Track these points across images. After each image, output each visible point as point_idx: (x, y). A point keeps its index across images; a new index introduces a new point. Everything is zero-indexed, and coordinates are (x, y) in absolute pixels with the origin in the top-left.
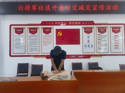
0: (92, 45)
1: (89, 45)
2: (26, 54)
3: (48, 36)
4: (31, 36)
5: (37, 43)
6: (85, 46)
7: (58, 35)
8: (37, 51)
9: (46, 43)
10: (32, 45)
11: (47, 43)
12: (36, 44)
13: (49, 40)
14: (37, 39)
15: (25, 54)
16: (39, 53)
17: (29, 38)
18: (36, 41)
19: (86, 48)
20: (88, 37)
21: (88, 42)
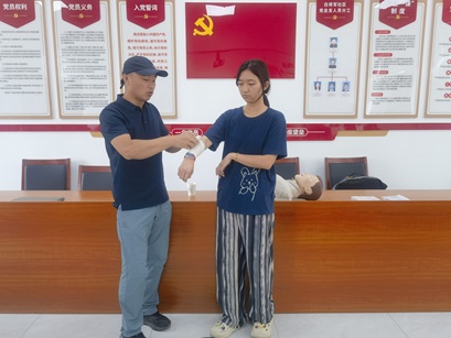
0: (346, 83)
1: (334, 83)
2: (57, 121)
3: (149, 38)
4: (70, 33)
5: (100, 68)
6: (317, 86)
7: (196, 32)
10: (82, 78)
13: (155, 58)
14: (101, 50)
15: (51, 117)
17: (64, 46)
18: (96, 61)
19: (320, 95)
20: (332, 46)
21: (331, 67)
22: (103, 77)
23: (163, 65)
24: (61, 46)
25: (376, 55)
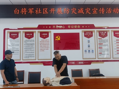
0: (93, 51)
4: (26, 40)
10: (28, 50)
11: (44, 49)
15: (20, 60)
17: (25, 43)
22: (33, 50)
23: (48, 47)
24: (24, 43)
25: (99, 44)
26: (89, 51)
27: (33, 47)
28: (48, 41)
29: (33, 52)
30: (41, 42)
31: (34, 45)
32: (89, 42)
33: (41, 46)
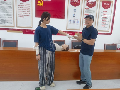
0: (78, 21)
3: (25, 5)
5: (10, 12)
6: (70, 21)
7: (38, 4)
8: (11, 23)
9: (22, 14)
10: (5, 15)
11: (24, 14)
12: (9, 14)
13: (27, 11)
14: (11, 7)
16: (14, 27)
18: (9, 10)
19: (71, 24)
20: (74, 11)
21: (74, 17)
22: (11, 15)
23: (29, 13)
26: (74, 21)
27: (10, 11)
28: (28, 5)
29: (11, 18)
30: (20, 6)
31: (11, 9)
32: (75, 11)
33: (20, 10)
